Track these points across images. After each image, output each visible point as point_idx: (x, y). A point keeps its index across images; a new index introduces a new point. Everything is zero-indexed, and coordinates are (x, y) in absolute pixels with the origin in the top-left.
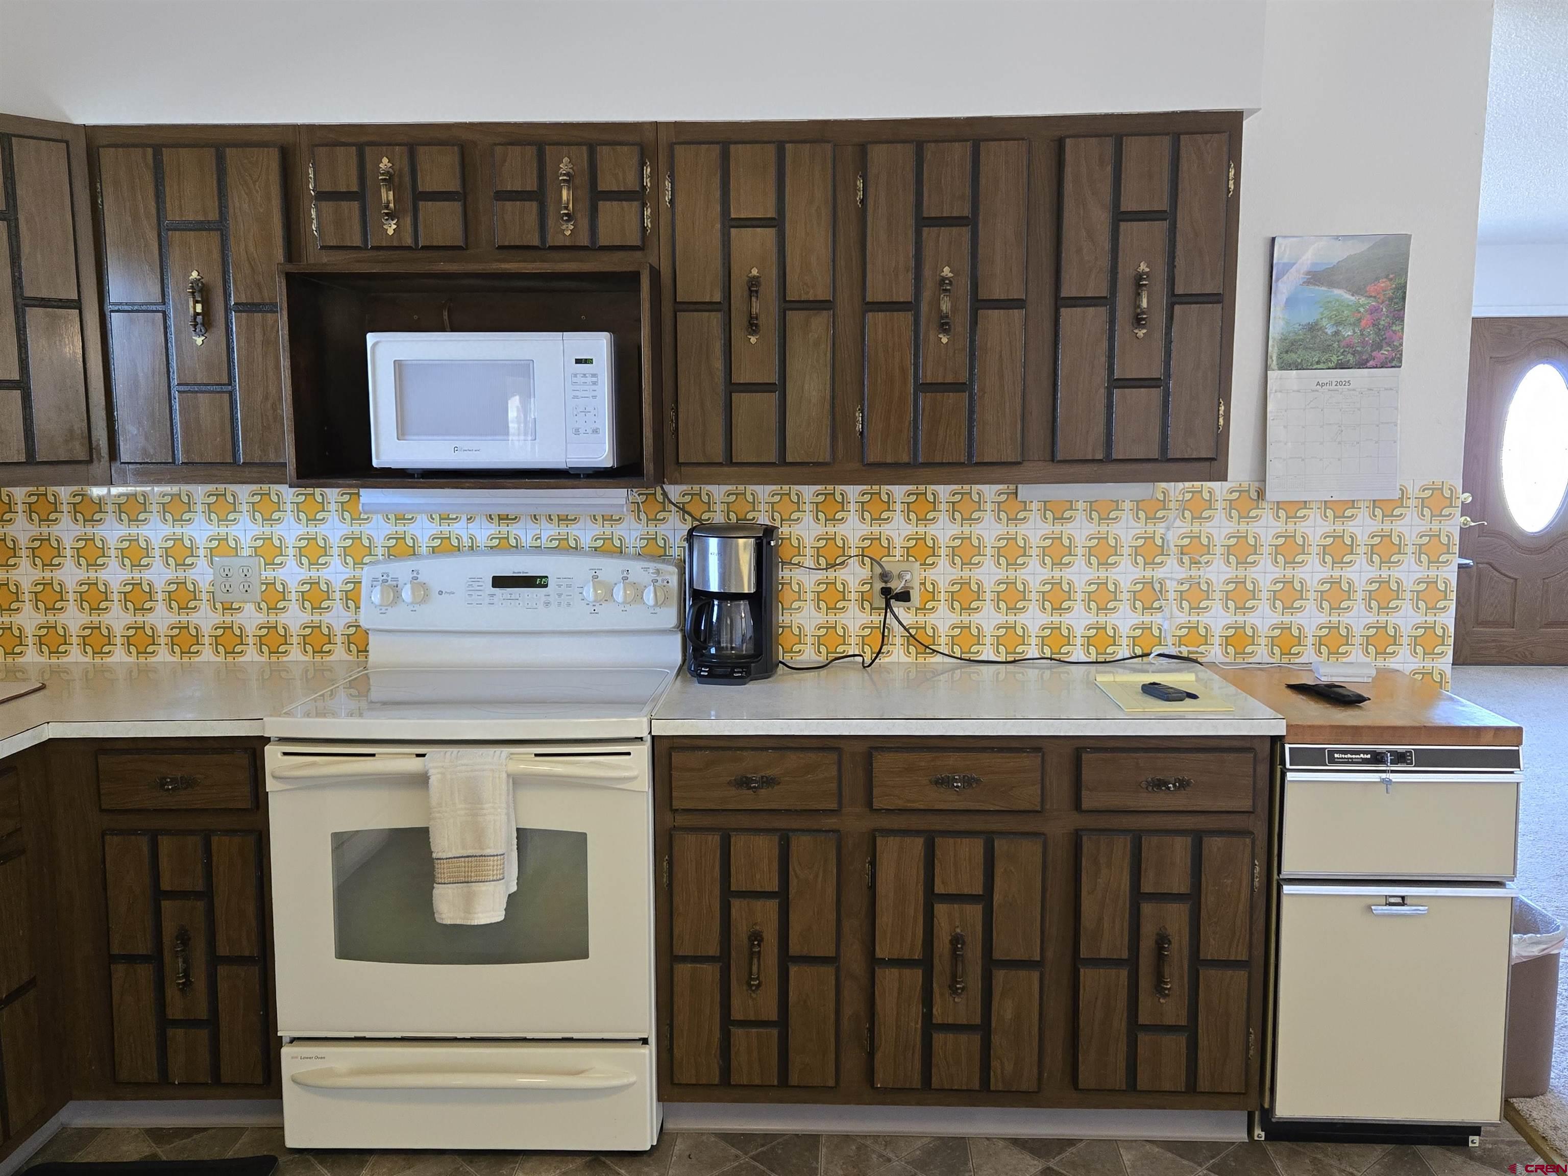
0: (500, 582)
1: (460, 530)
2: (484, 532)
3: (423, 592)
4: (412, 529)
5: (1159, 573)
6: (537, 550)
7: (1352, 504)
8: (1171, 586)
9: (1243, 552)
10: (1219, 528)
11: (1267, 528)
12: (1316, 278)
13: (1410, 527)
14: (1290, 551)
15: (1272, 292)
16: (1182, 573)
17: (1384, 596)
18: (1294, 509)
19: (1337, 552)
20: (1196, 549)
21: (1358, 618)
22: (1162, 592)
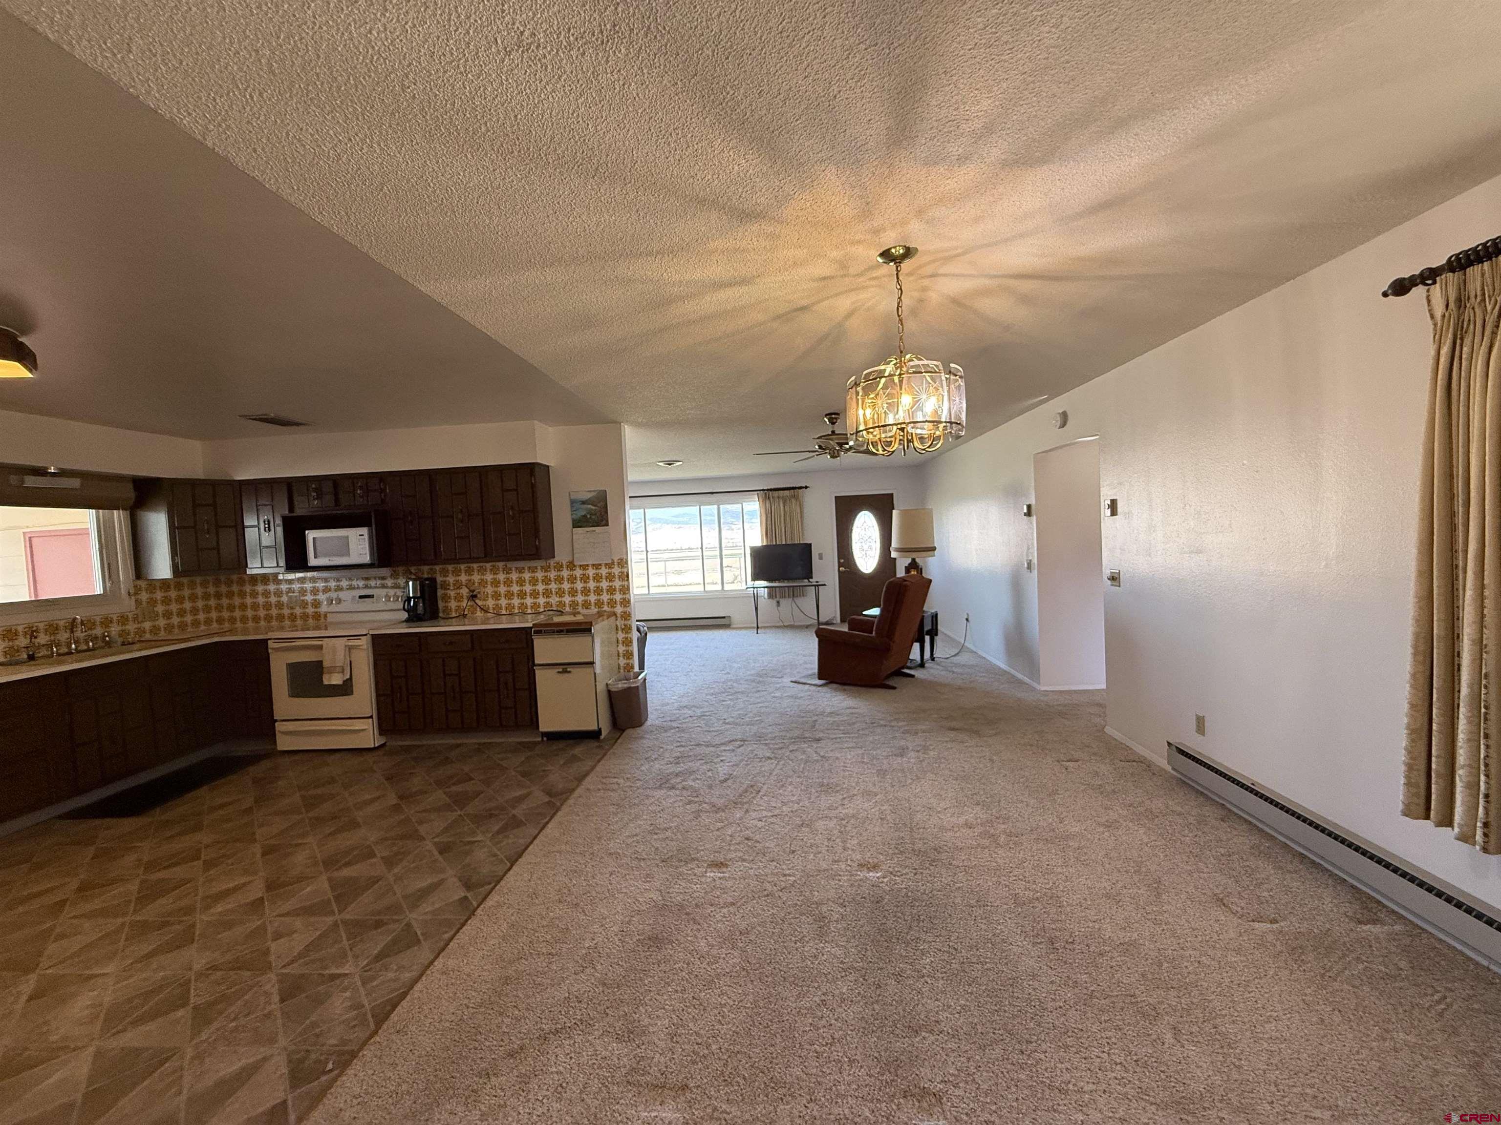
0: (361, 597)
1: (354, 583)
2: (361, 583)
3: (339, 601)
4: (342, 583)
5: (550, 587)
6: (376, 587)
7: (600, 565)
8: (553, 590)
9: (572, 579)
10: (565, 573)
11: (578, 573)
12: (584, 503)
13: (616, 571)
14: (585, 579)
15: (572, 507)
16: (556, 586)
17: (611, 590)
18: (584, 567)
19: (598, 578)
20: (560, 580)
21: (605, 597)
22: (551, 592)
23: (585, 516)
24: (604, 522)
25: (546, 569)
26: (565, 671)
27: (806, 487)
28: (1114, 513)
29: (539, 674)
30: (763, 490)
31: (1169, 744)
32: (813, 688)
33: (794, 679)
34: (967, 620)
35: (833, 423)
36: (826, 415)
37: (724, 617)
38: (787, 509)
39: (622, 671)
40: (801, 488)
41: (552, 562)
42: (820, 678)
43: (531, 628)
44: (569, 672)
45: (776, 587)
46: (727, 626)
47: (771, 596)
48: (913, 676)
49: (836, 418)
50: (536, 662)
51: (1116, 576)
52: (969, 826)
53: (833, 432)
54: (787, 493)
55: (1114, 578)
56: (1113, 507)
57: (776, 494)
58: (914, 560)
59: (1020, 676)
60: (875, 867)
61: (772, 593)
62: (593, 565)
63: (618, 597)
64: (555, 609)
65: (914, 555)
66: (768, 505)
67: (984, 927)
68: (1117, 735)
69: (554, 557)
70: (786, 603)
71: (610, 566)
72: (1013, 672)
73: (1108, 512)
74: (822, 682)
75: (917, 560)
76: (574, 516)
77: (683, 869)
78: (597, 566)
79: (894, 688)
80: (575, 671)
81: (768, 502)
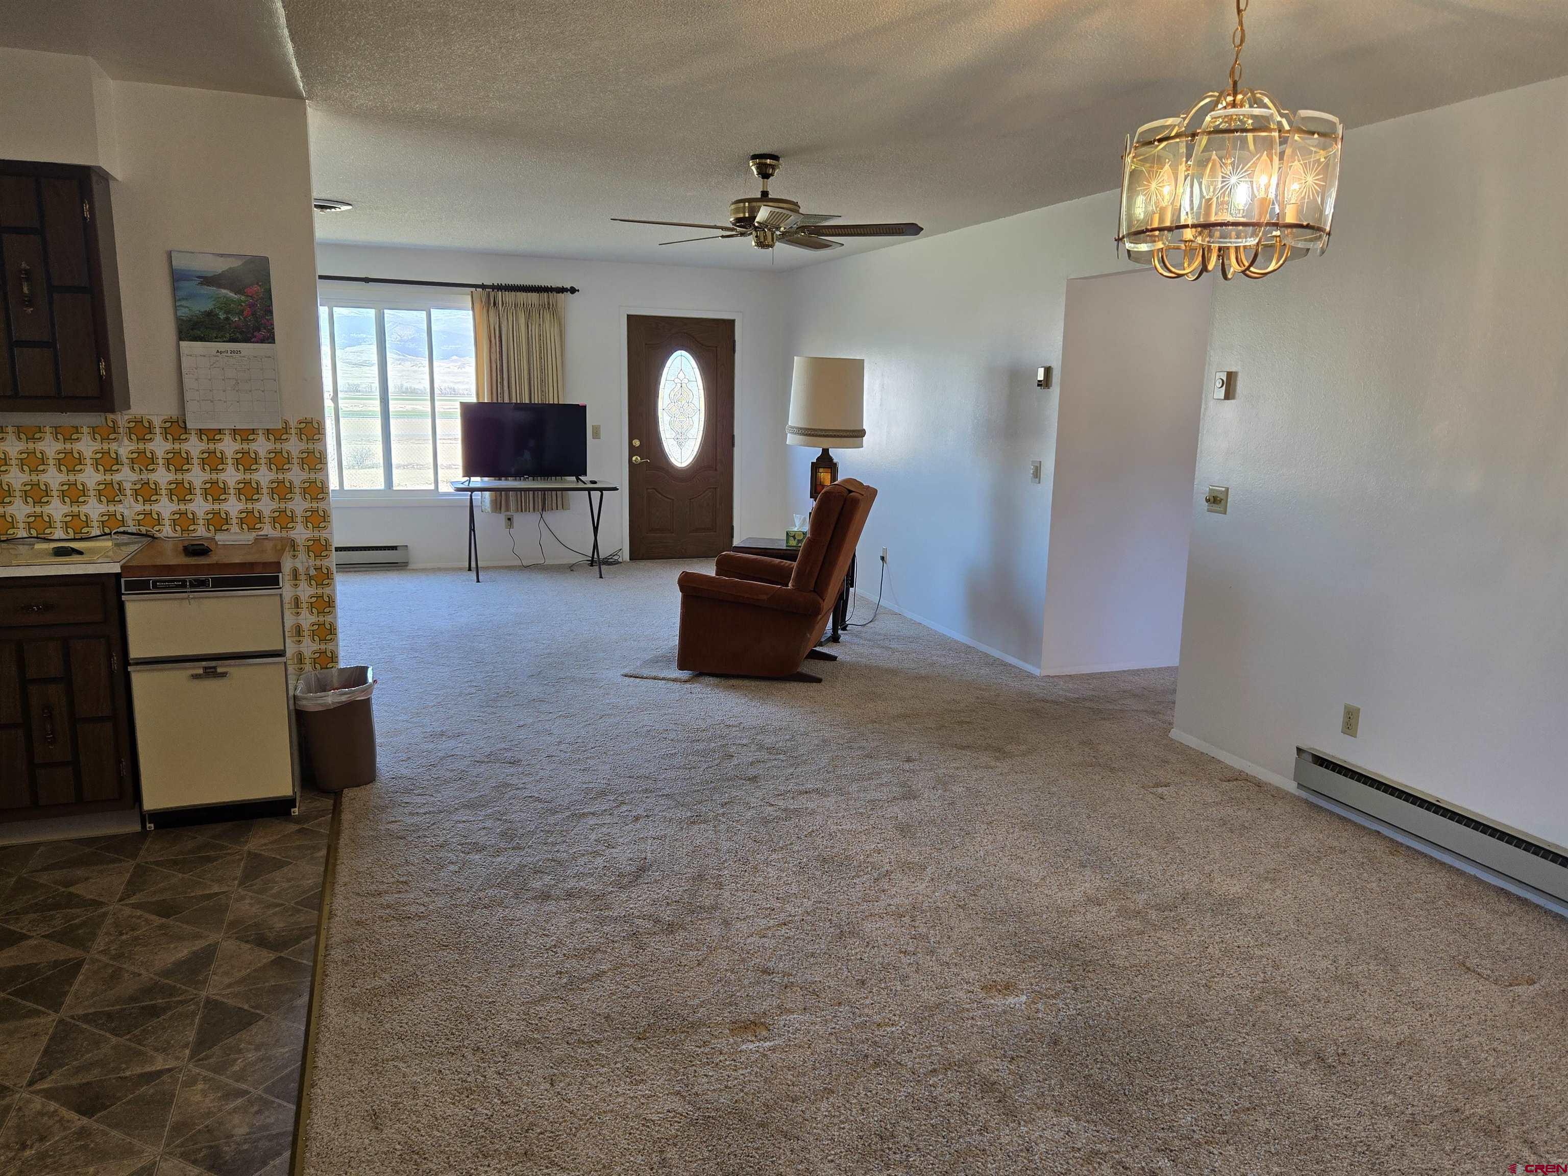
5: (117, 477)
7: (253, 431)
8: (127, 485)
9: (178, 462)
10: (159, 446)
11: (194, 447)
12: (207, 280)
13: (294, 446)
14: (213, 461)
15: (175, 289)
16: (134, 477)
17: (281, 490)
18: (211, 435)
19: (246, 461)
20: (144, 461)
21: (266, 506)
22: (121, 490)
23: (209, 314)
24: (263, 333)
25: (109, 433)
26: (211, 673)
27: (573, 290)
28: (1229, 395)
29: (140, 681)
30: (483, 287)
31: (1299, 750)
32: (677, 686)
33: (626, 671)
34: (883, 558)
35: (765, 176)
36: (754, 157)
37: (394, 548)
38: (535, 330)
39: (308, 667)
40: (562, 290)
41: (122, 419)
42: (681, 667)
43: (118, 576)
44: (223, 675)
45: (507, 490)
46: (399, 566)
47: (497, 506)
48: (834, 658)
49: (773, 167)
50: (135, 653)
51: (1221, 496)
52: (1093, 901)
53: (765, 194)
54: (533, 297)
55: (1216, 500)
56: (1230, 384)
57: (510, 297)
58: (825, 452)
59: (996, 653)
60: (1008, 988)
61: (501, 499)
62: (235, 431)
63: (299, 505)
64: (132, 529)
65: (826, 442)
66: (493, 319)
67: (1224, 1053)
68: (1192, 741)
69: (129, 408)
70: (527, 522)
71: (277, 434)
72: (984, 648)
73: (1221, 393)
74: (685, 675)
75: (832, 452)
76: (183, 312)
77: (689, 1046)
78: (245, 435)
79: (819, 681)
80: (236, 671)
81: (492, 312)
